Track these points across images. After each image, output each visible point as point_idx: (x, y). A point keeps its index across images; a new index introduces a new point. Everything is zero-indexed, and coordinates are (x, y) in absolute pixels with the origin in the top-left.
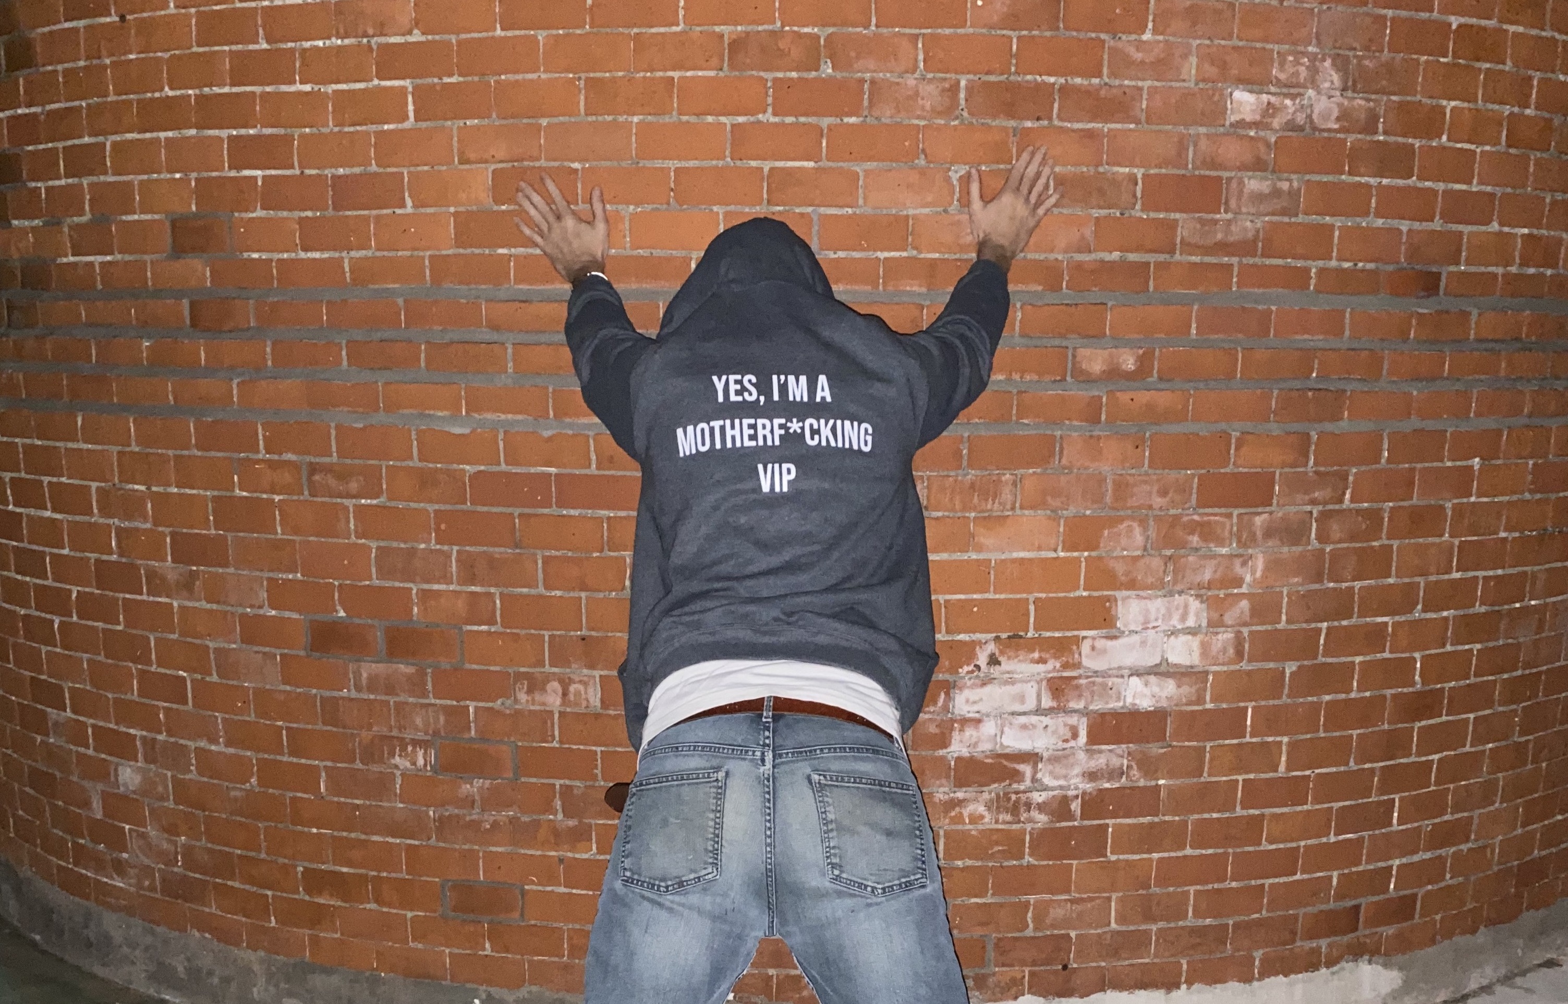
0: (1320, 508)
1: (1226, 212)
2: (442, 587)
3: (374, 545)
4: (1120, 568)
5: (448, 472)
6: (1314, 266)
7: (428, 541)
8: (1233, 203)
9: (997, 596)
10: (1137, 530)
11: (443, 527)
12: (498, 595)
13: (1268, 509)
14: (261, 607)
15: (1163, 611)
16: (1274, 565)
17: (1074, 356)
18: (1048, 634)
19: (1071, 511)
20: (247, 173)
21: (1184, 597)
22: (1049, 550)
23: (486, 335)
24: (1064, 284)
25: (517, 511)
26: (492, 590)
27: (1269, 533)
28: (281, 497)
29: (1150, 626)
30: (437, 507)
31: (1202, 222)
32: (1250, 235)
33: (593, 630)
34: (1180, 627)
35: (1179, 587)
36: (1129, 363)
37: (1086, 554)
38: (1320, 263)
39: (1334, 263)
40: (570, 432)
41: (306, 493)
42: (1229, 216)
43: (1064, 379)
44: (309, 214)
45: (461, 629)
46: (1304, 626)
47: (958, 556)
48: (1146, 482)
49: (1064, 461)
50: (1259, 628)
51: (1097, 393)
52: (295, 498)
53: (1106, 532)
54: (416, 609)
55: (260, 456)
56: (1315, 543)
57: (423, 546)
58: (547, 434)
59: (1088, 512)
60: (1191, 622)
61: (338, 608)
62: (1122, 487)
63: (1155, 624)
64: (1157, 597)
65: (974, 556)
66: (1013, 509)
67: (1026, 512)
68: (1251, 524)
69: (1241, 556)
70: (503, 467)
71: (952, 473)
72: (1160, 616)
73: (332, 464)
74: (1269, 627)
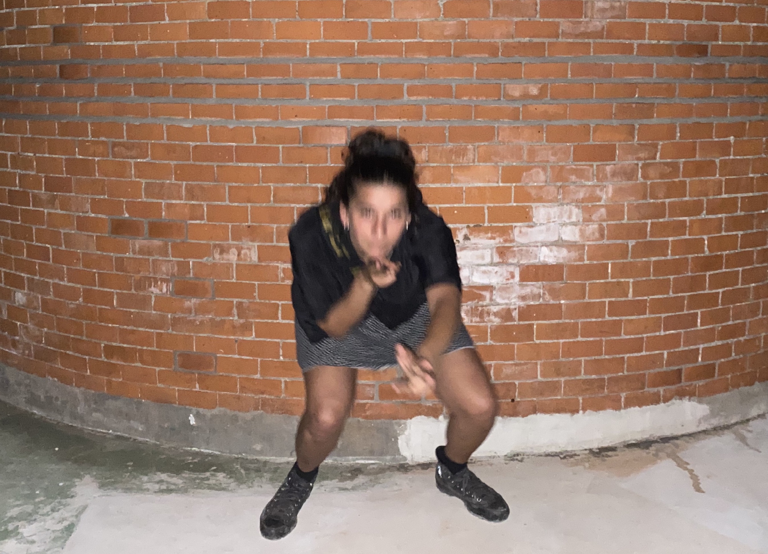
0: (643, 162)
1: (585, 17)
2: (178, 202)
3: (143, 181)
4: (533, 192)
5: (182, 146)
6: (636, 43)
7: (171, 180)
8: (589, 14)
9: (467, 205)
10: (542, 173)
11: (178, 172)
12: (205, 206)
13: (613, 162)
14: (87, 212)
15: (558, 213)
16: (618, 191)
17: (504, 88)
18: (495, 225)
19: (505, 163)
20: (90, 5)
21: (569, 207)
22: (494, 182)
23: (204, 80)
24: (500, 53)
25: (215, 164)
26: (202, 203)
27: (614, 174)
28: (99, 159)
29: (552, 221)
30: (175, 162)
31: (573, 23)
32: (599, 29)
33: (253, 222)
34: (568, 221)
35: (566, 201)
36: (534, 91)
37: (514, 184)
38: (639, 41)
39: (647, 41)
40: (243, 126)
41: (111, 156)
42: (587, 19)
43: (499, 99)
44: (119, 24)
45: (186, 222)
46: (638, 221)
47: (445, 185)
48: (545, 149)
49: (500, 139)
50: (612, 222)
51: (517, 106)
52: (105, 159)
53: (524, 174)
54: (164, 213)
55: (89, 139)
56: (641, 180)
57: (168, 181)
58: (231, 127)
59: (514, 164)
60: (574, 219)
61: (125, 212)
62: (532, 152)
63: (554, 220)
64: (554, 206)
65: (454, 185)
66: (474, 161)
67: (481, 164)
68: (604, 170)
69: (599, 186)
70: (209, 143)
71: (441, 144)
72: (557, 216)
73: (124, 143)
74: (618, 222)
